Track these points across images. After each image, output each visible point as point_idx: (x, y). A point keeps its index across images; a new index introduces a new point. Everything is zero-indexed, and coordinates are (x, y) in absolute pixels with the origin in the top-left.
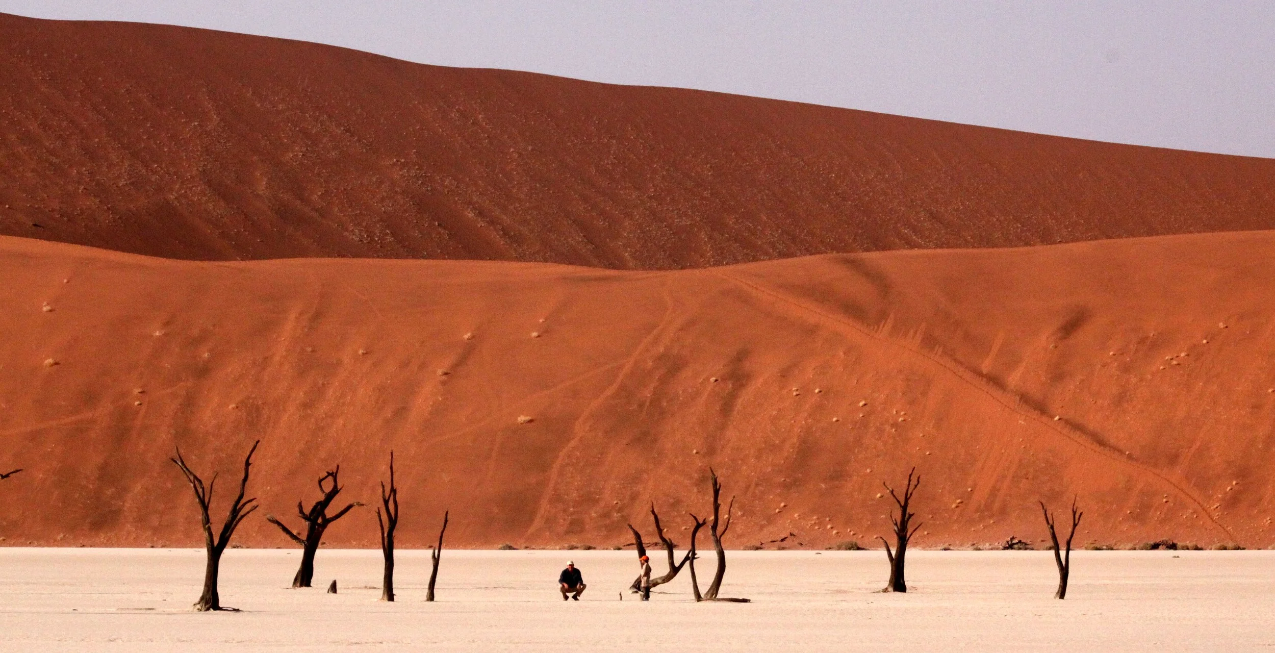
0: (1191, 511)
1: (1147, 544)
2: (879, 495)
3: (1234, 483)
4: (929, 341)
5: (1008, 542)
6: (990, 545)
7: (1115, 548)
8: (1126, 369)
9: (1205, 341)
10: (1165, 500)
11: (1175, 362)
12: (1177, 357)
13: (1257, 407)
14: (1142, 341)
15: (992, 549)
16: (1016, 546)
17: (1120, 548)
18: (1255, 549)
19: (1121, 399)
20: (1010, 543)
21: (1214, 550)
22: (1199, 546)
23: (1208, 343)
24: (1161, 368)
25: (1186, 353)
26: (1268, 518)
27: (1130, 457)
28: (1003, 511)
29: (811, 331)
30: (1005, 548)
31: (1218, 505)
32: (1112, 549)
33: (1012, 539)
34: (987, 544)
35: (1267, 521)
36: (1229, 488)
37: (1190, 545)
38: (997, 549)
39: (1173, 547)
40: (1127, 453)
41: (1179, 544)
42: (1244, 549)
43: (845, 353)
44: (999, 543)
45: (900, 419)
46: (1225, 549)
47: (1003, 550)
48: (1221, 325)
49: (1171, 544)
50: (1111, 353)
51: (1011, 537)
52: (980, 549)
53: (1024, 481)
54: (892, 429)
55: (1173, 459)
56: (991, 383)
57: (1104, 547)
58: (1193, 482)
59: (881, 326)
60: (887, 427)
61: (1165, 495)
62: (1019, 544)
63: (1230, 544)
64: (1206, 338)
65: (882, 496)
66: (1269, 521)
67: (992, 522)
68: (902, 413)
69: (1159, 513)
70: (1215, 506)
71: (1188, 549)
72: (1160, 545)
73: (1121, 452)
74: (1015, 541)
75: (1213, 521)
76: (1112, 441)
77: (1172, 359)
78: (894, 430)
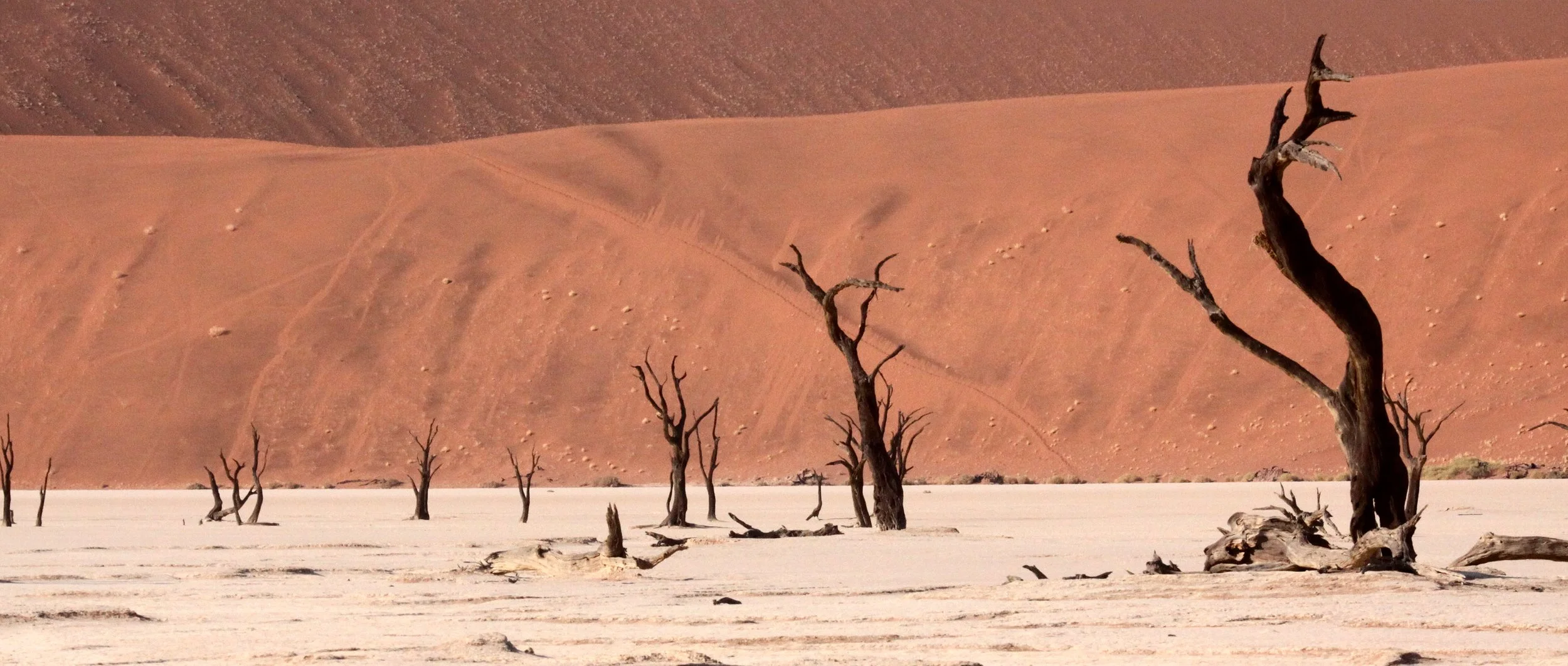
0: (1022, 437)
1: (968, 477)
2: (645, 420)
3: (1076, 402)
4: (708, 232)
5: (799, 476)
6: (779, 479)
7: (928, 482)
8: (947, 265)
9: (1044, 230)
10: (991, 424)
11: (1006, 255)
12: (1010, 249)
13: (1104, 310)
14: (967, 230)
15: (780, 484)
16: (809, 481)
17: (935, 482)
18: (1099, 482)
19: (940, 302)
20: (802, 477)
21: (1049, 483)
22: (1031, 479)
23: (1047, 231)
24: (990, 262)
25: (1020, 245)
26: (1116, 445)
27: (950, 371)
28: (796, 439)
29: (566, 220)
30: (796, 483)
31: (1056, 429)
32: (925, 483)
33: (806, 472)
34: (775, 479)
35: (1114, 448)
36: (1070, 408)
37: (1018, 477)
38: (787, 484)
39: (999, 480)
40: (947, 367)
41: (1006, 477)
42: (1084, 482)
43: (606, 247)
44: (789, 477)
45: (672, 328)
46: (1062, 482)
47: (792, 485)
48: (1065, 210)
49: (996, 476)
50: (930, 245)
51: (804, 469)
52: (766, 485)
53: (821, 401)
54: (662, 340)
55: (1002, 375)
56: (783, 282)
57: (916, 481)
58: (1027, 400)
59: (650, 214)
60: (656, 338)
61: (991, 418)
62: (813, 478)
63: (1069, 477)
64: (1045, 225)
65: (649, 422)
66: (1117, 449)
67: (781, 451)
68: (675, 320)
69: (983, 440)
70: (1052, 431)
71: (1016, 483)
72: (983, 477)
73: (940, 365)
74: (810, 474)
75: (1049, 449)
76: (930, 353)
77: (1003, 251)
78: (664, 341)
